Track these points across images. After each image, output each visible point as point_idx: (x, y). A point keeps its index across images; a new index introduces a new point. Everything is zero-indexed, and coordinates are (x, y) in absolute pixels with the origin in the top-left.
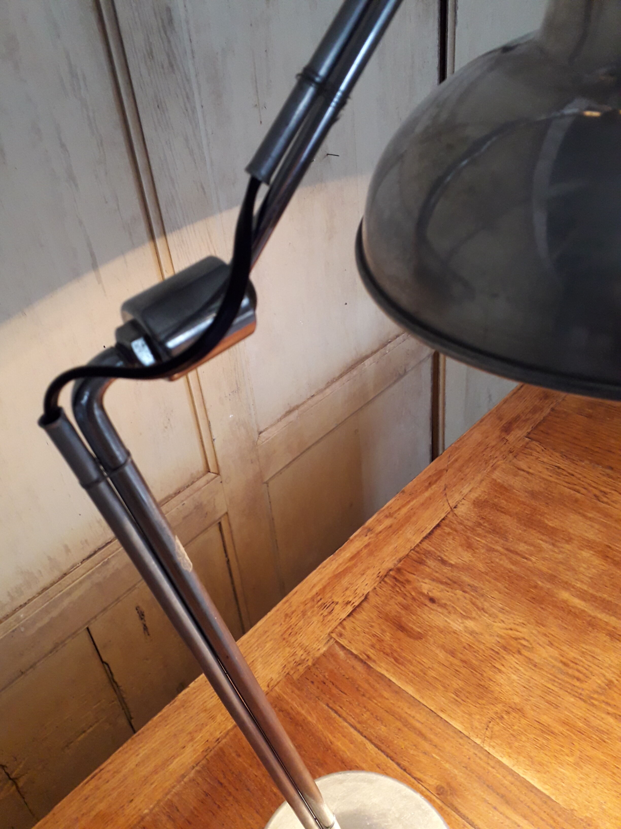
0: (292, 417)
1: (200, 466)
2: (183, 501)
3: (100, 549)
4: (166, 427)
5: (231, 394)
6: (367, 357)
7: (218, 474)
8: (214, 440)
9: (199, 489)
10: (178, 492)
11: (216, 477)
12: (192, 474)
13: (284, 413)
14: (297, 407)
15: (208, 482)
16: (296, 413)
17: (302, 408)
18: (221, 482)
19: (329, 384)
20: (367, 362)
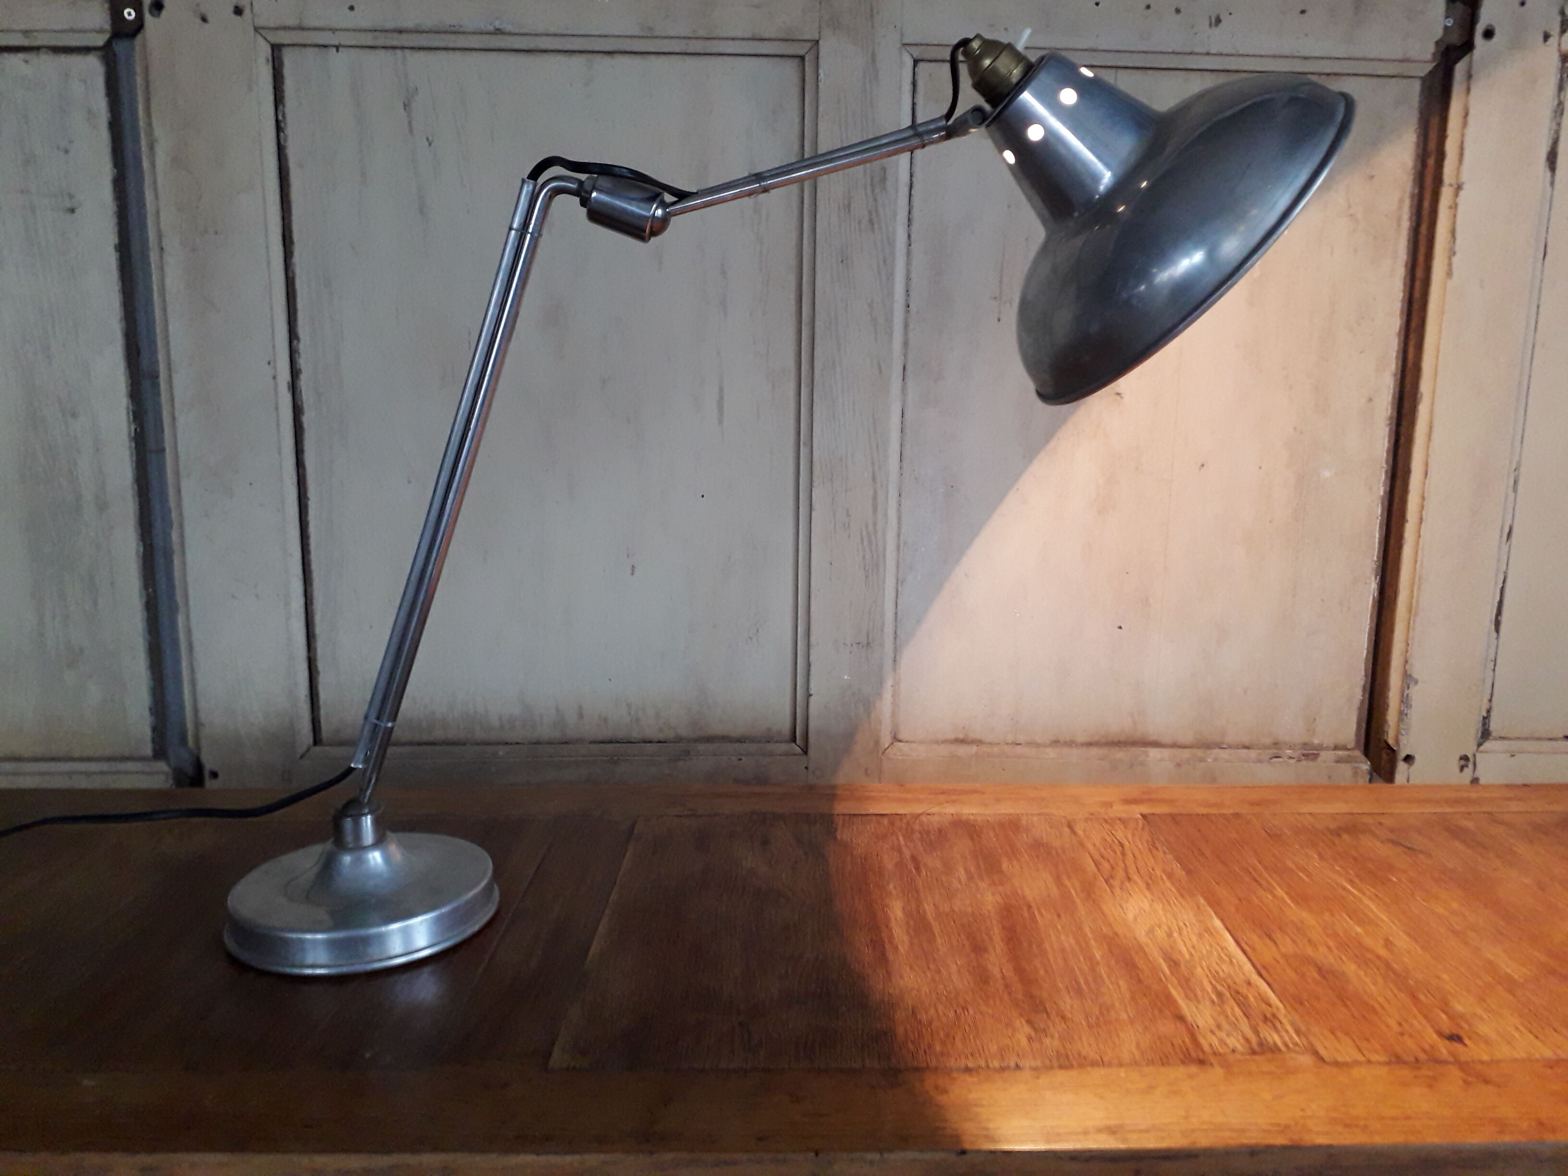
0: (963, 751)
1: (784, 724)
2: (742, 755)
3: (618, 742)
4: (750, 638)
5: (854, 644)
6: (1156, 744)
7: (805, 752)
8: (811, 695)
9: (771, 754)
10: (740, 740)
11: (800, 755)
12: (769, 729)
13: (951, 736)
14: (979, 742)
15: (787, 754)
16: (974, 749)
17: (985, 749)
18: (806, 768)
19: (1056, 743)
20: (1154, 753)
